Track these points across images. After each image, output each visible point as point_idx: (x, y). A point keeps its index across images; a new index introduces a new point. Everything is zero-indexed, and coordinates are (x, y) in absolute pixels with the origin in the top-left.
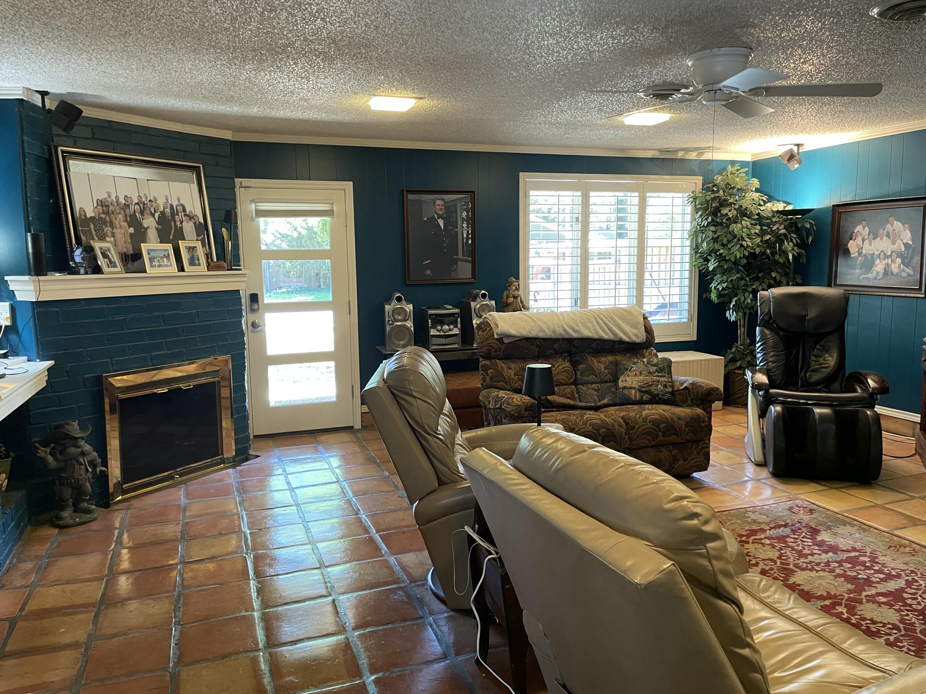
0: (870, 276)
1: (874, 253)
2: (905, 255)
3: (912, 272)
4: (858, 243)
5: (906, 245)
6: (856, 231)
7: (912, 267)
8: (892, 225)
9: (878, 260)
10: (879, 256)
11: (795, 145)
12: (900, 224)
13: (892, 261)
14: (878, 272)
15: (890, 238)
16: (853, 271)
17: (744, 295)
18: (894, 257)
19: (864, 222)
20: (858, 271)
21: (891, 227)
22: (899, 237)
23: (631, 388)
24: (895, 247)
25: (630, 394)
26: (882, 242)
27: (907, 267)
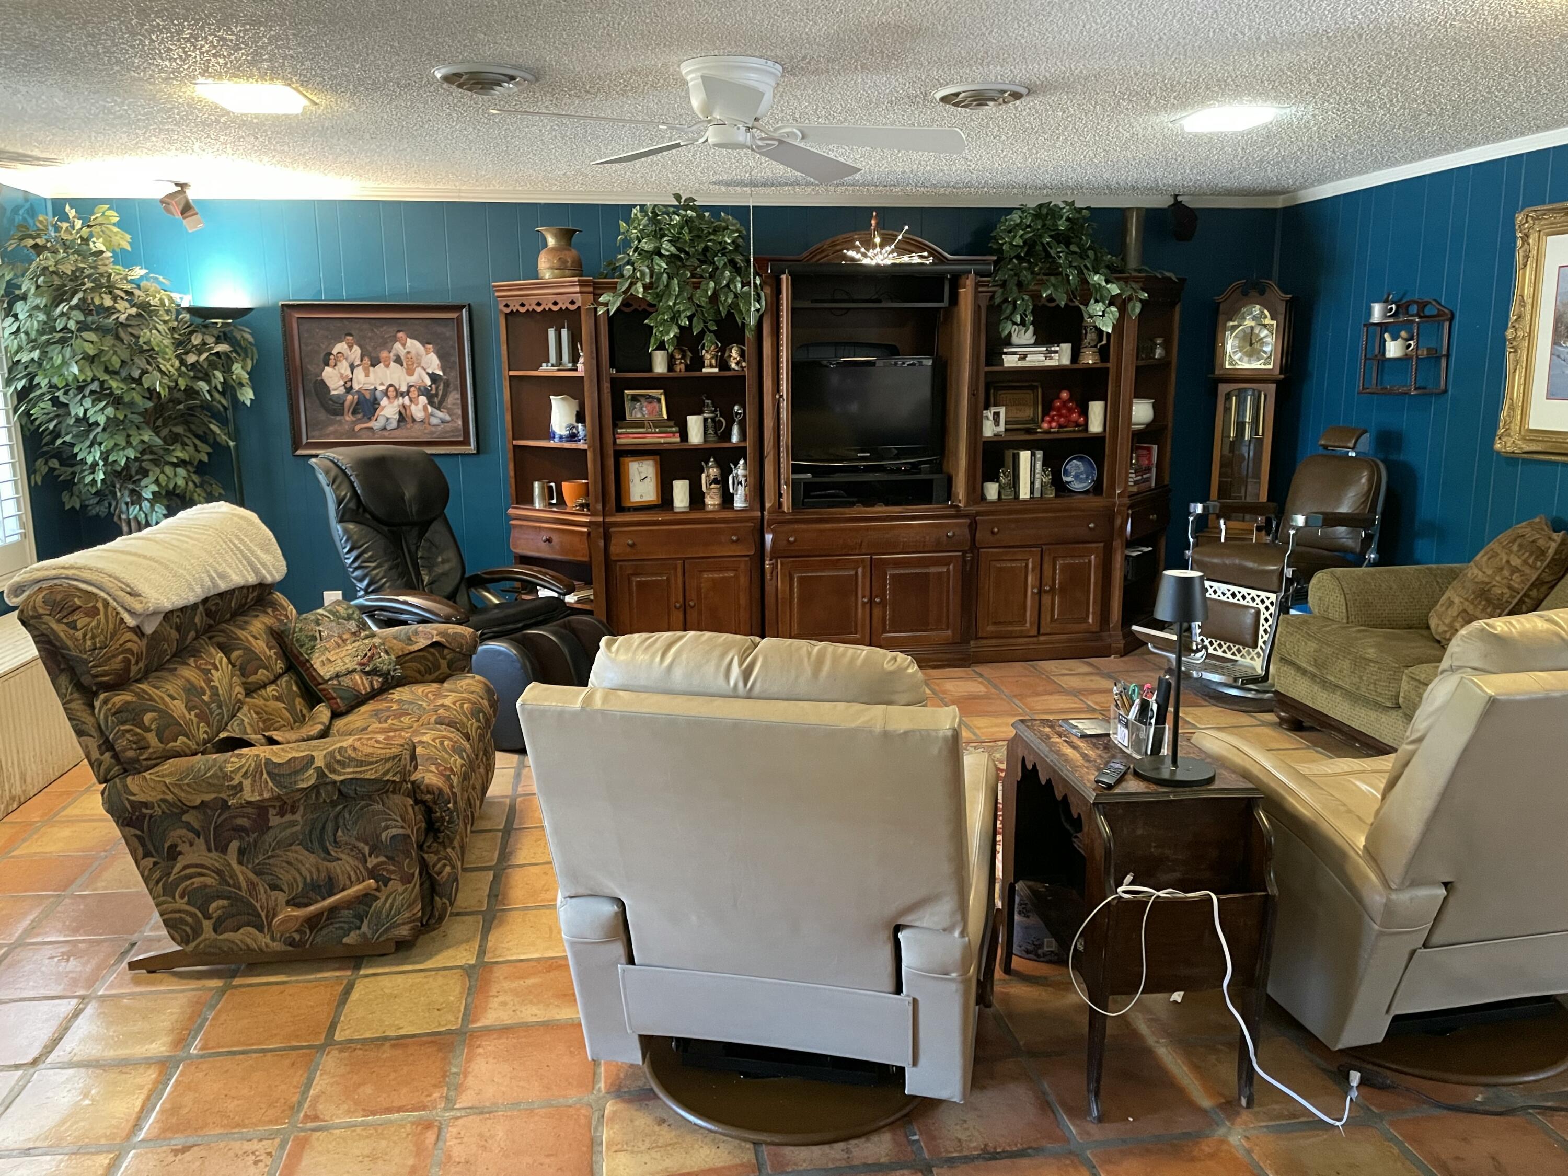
0: (372, 424)
1: (376, 389)
2: (433, 392)
3: (448, 418)
4: (343, 371)
5: (434, 377)
6: (335, 352)
7: (448, 409)
8: (404, 345)
9: (385, 398)
10: (386, 393)
11: (176, 185)
12: (417, 344)
13: (411, 401)
14: (388, 419)
15: (402, 365)
16: (338, 418)
18: (414, 393)
19: (350, 338)
20: (349, 418)
21: (401, 347)
22: (419, 365)
23: (350, 672)
24: (413, 380)
25: (356, 684)
26: (388, 371)
27: (439, 409)
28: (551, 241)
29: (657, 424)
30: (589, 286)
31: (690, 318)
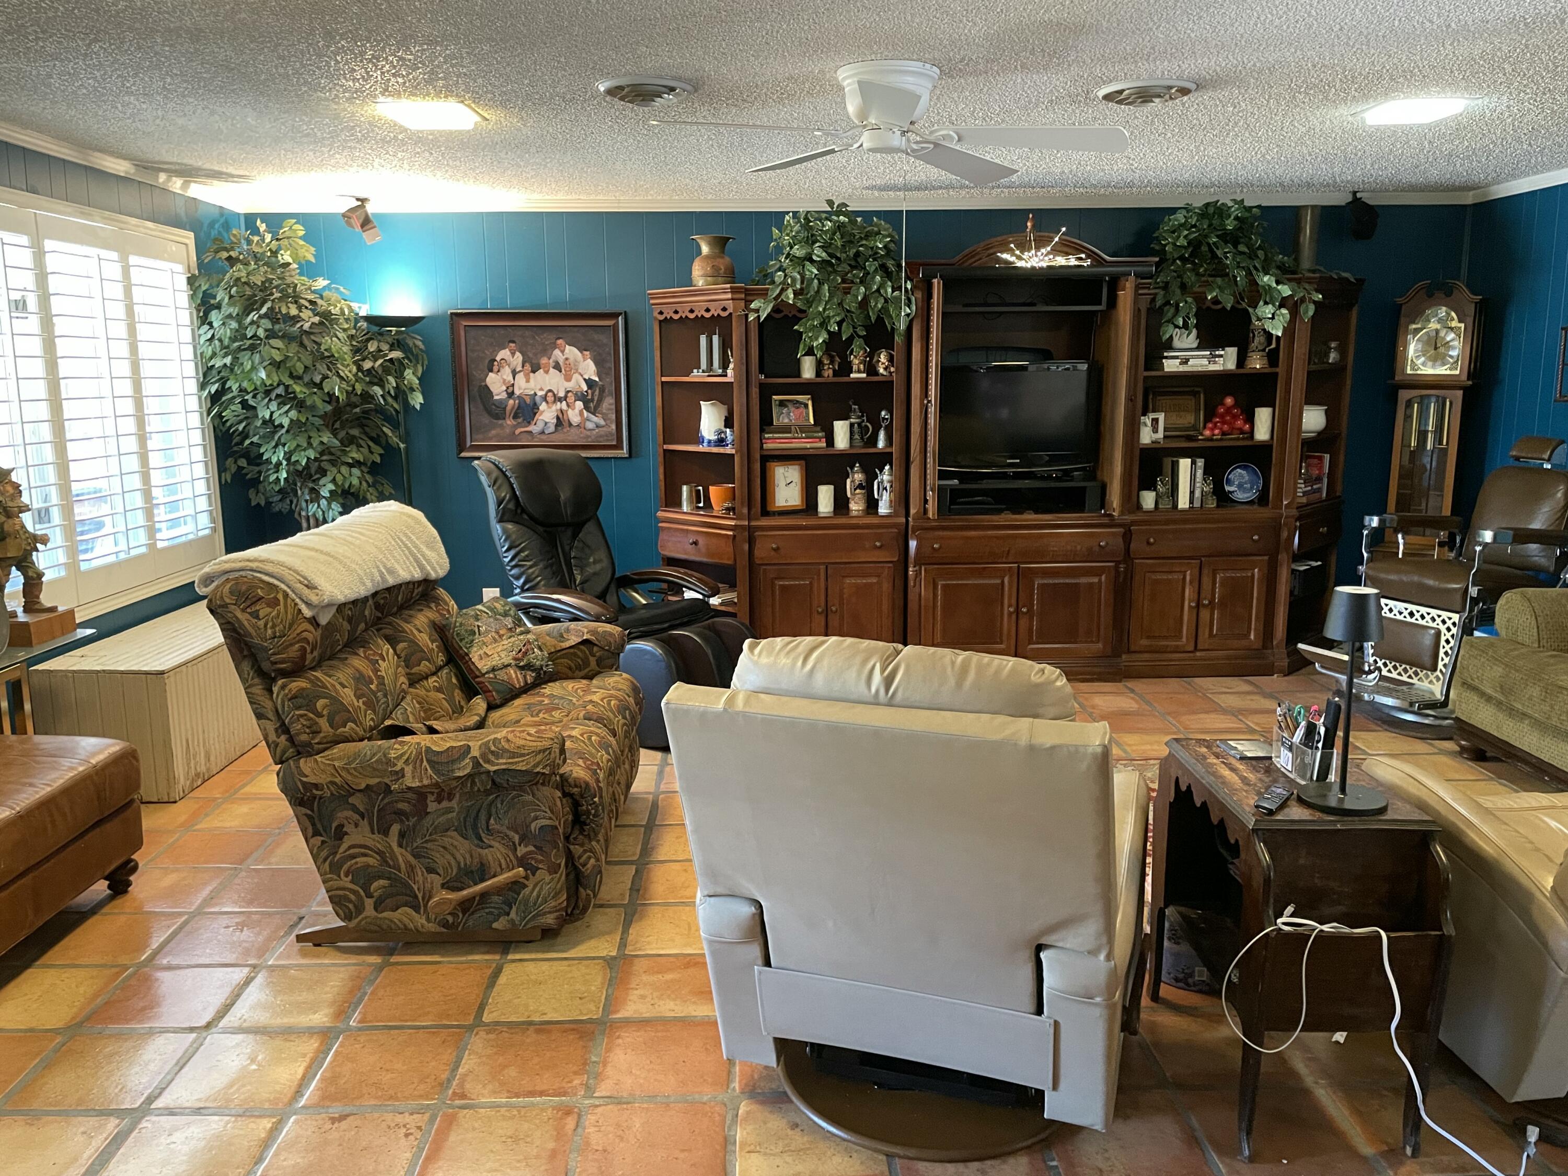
0: (531, 428)
1: (535, 394)
2: (589, 397)
3: (602, 422)
4: (505, 377)
5: (589, 382)
6: (498, 358)
8: (563, 352)
9: (544, 403)
10: (545, 398)
11: (357, 200)
12: (575, 350)
13: (568, 405)
14: (546, 423)
15: (560, 371)
16: (500, 422)
18: (571, 398)
19: (512, 345)
20: (510, 422)
21: (560, 354)
22: (577, 370)
23: (503, 666)
24: (570, 385)
25: (510, 677)
26: (547, 377)
27: (594, 414)
28: (705, 249)
29: (803, 429)
30: (741, 292)
31: (840, 324)
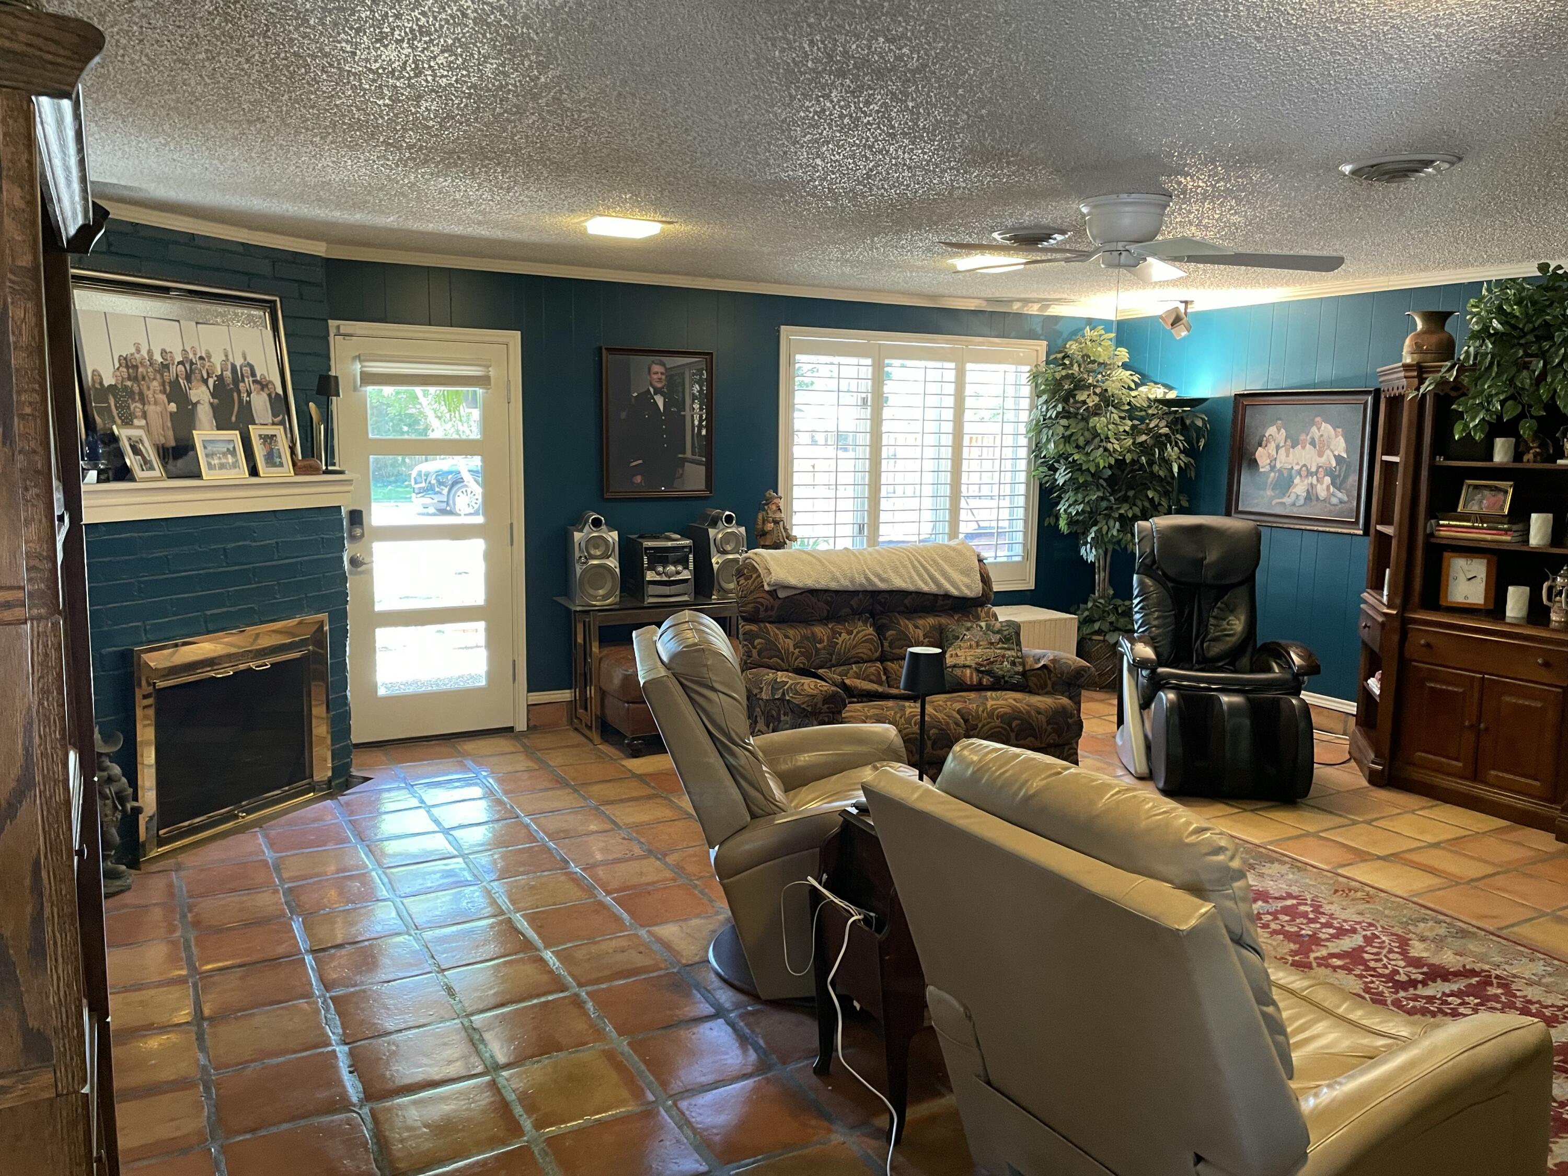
0: (1285, 500)
1: (1292, 468)
2: (1337, 473)
3: (1345, 499)
4: (1270, 452)
5: (1338, 459)
6: (1267, 435)
7: (1346, 490)
8: (1319, 429)
9: (1298, 477)
10: (1299, 473)
11: (1182, 302)
12: (1329, 427)
13: (1318, 480)
14: (1298, 496)
15: (1315, 447)
16: (1262, 493)
17: (1107, 524)
18: (1321, 475)
19: (1279, 422)
20: (1269, 493)
21: (1317, 431)
22: (1329, 447)
23: (965, 666)
24: (1322, 461)
25: (965, 675)
26: (1303, 452)
27: (1339, 490)
28: (1420, 325)
